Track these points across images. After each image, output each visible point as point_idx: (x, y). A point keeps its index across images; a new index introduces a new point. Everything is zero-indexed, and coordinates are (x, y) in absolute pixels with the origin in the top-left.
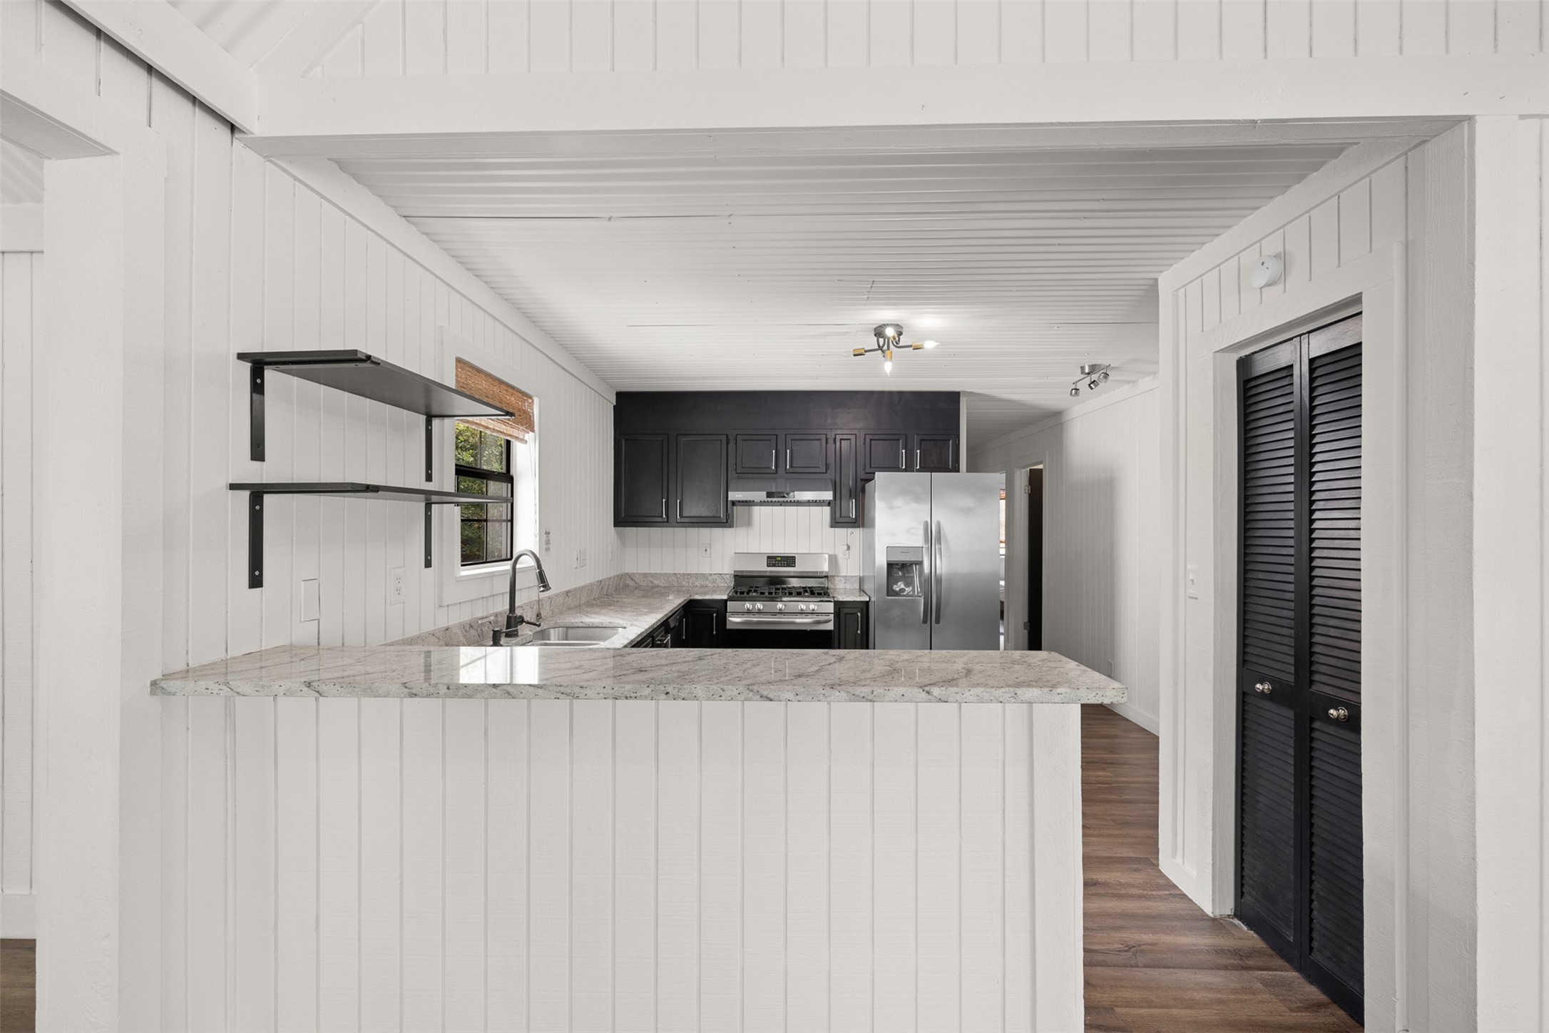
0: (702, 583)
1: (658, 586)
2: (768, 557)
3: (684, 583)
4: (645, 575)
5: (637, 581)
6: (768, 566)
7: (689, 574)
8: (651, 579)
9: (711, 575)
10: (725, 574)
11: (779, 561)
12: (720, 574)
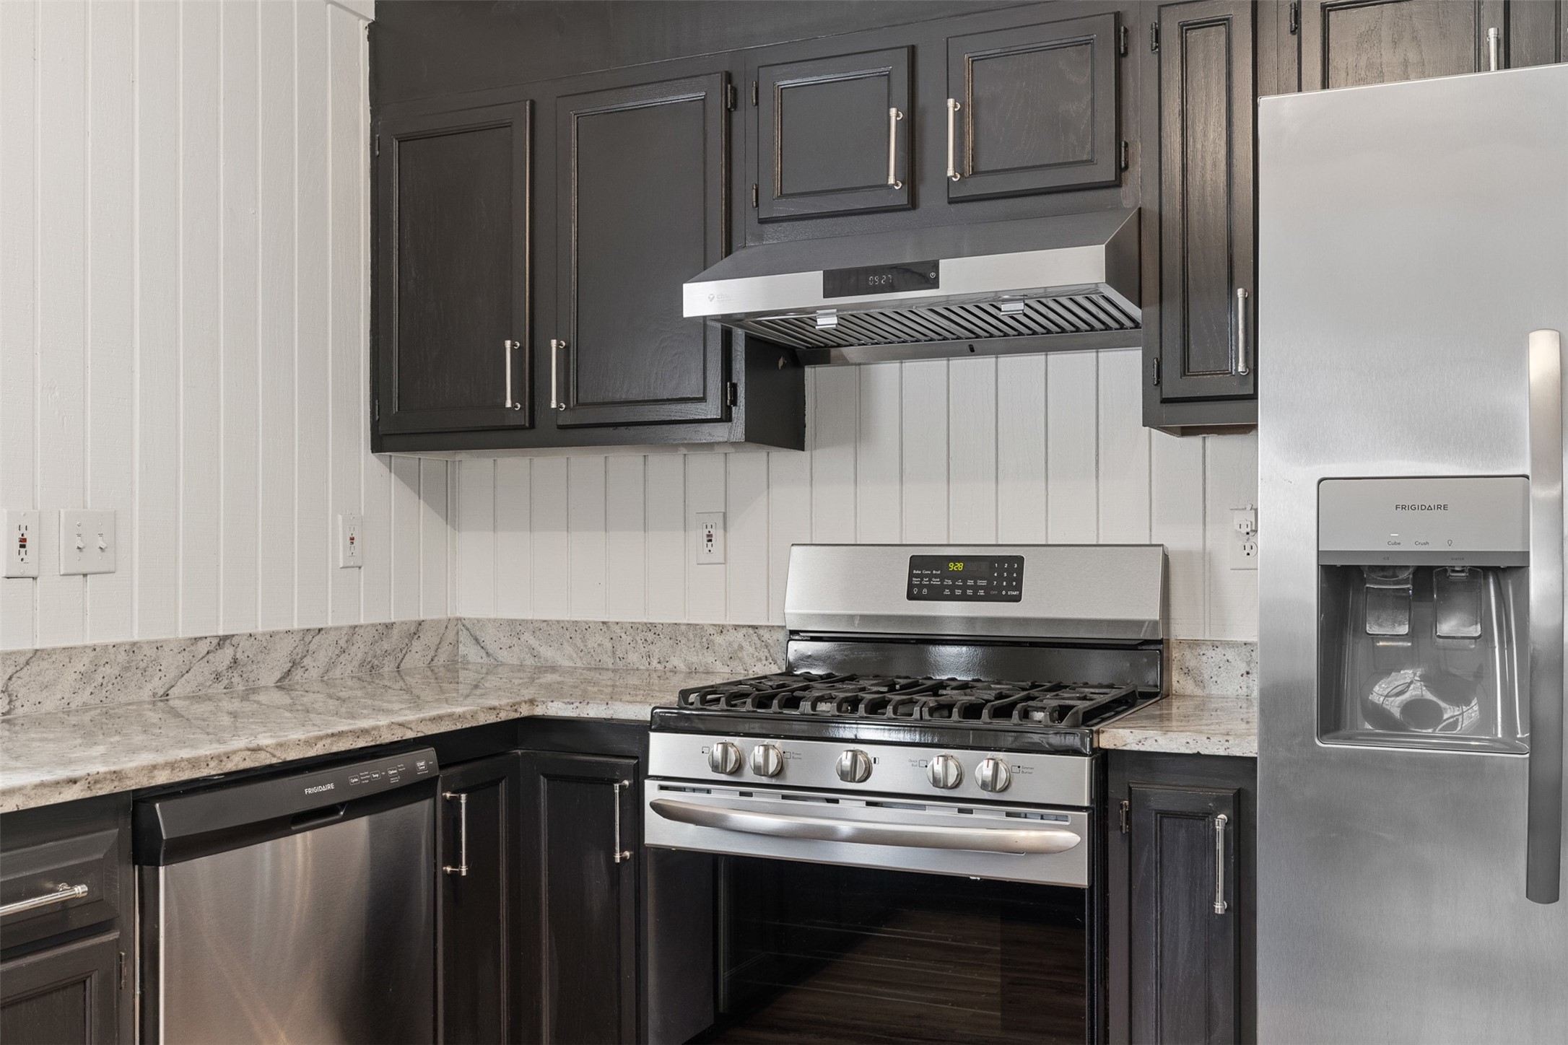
0: (693, 659)
1: (553, 669)
2: (916, 562)
3: (633, 658)
4: (515, 627)
5: (492, 648)
6: (911, 596)
7: (650, 627)
8: (533, 642)
9: (721, 629)
10: (771, 628)
11: (955, 576)
12: (755, 627)
